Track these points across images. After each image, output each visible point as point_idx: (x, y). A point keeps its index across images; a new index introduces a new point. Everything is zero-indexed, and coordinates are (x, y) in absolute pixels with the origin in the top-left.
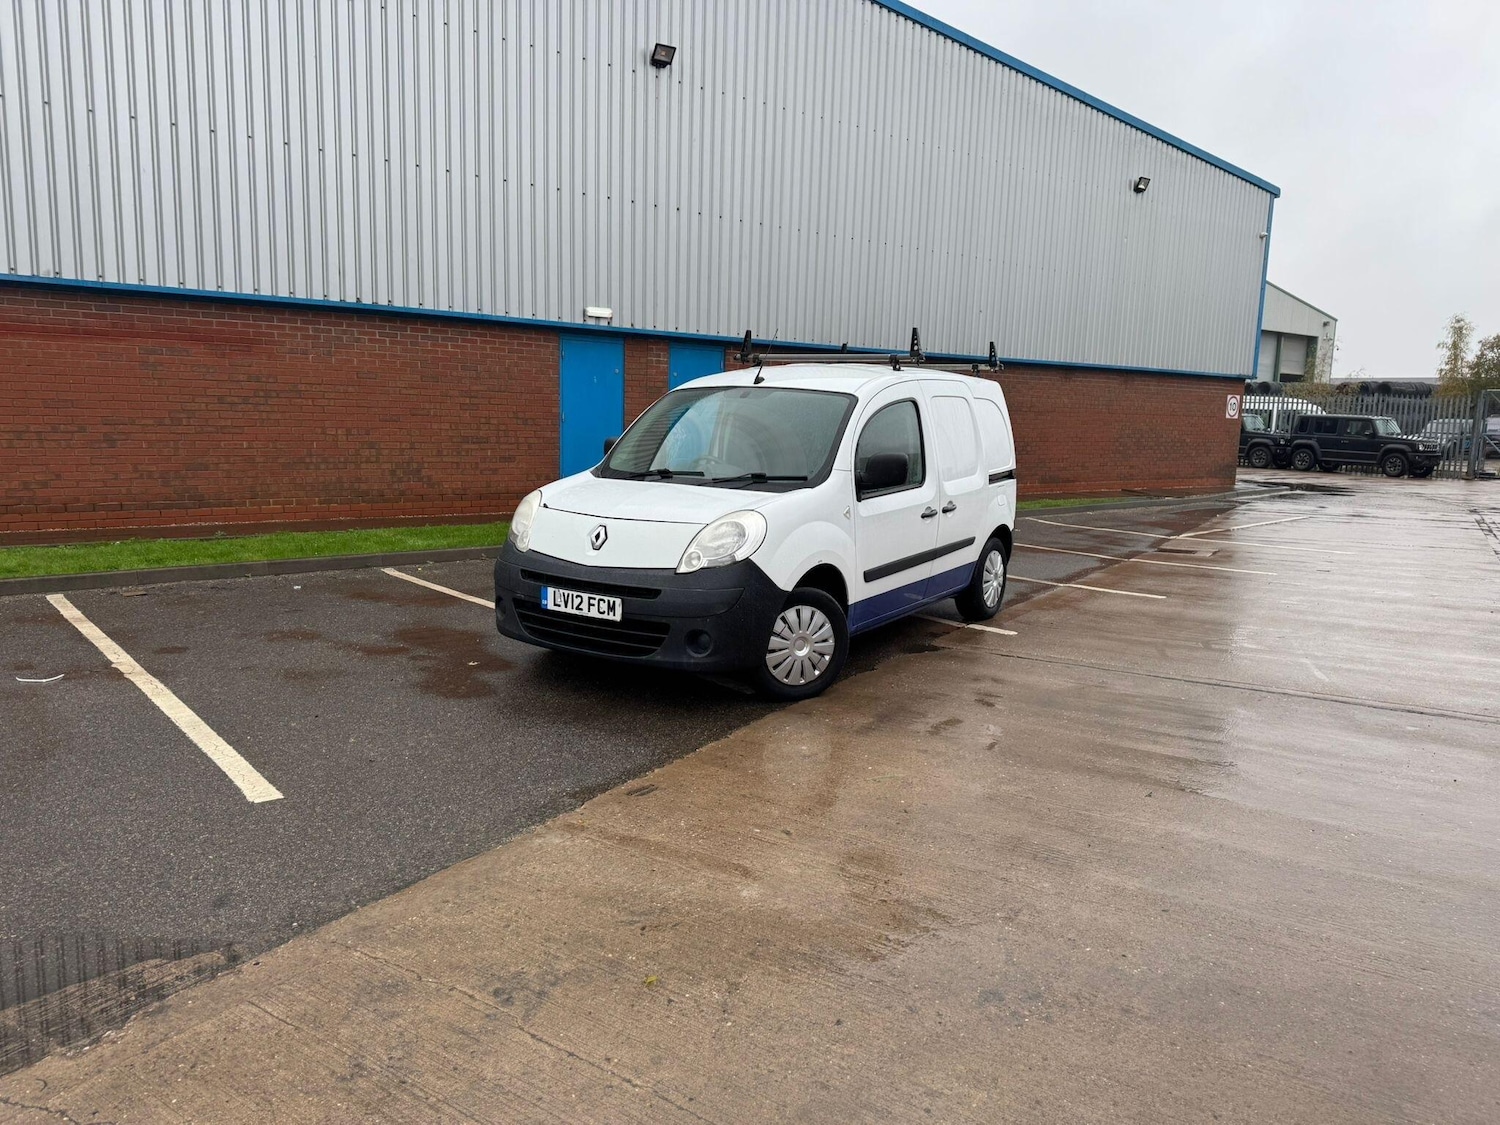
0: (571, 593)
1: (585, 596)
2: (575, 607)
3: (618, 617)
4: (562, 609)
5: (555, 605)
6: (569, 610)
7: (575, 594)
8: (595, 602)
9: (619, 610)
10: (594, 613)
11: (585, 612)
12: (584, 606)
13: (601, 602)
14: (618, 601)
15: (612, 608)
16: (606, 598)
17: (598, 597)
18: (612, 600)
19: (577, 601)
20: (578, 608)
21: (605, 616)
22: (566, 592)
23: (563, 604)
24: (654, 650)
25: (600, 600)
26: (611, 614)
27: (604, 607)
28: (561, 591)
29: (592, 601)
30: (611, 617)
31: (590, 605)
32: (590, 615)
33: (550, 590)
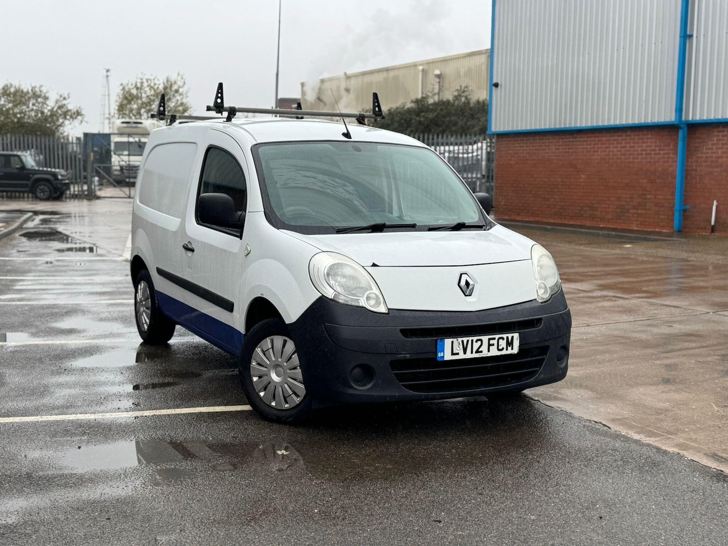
0: (470, 339)
1: (485, 339)
2: (474, 350)
3: (516, 350)
4: (462, 356)
5: (453, 354)
6: (469, 355)
7: (475, 339)
8: (495, 342)
9: (516, 343)
10: (494, 352)
11: (485, 353)
12: (484, 348)
13: (501, 341)
14: (516, 336)
15: (510, 344)
16: (505, 336)
17: (497, 337)
18: (510, 336)
19: (476, 346)
20: (477, 352)
21: (504, 352)
22: (465, 339)
23: (461, 352)
24: (534, 373)
25: (500, 338)
26: (510, 348)
27: (503, 343)
28: (460, 340)
29: (492, 342)
30: (510, 351)
31: (490, 345)
32: (490, 354)
33: (448, 342)
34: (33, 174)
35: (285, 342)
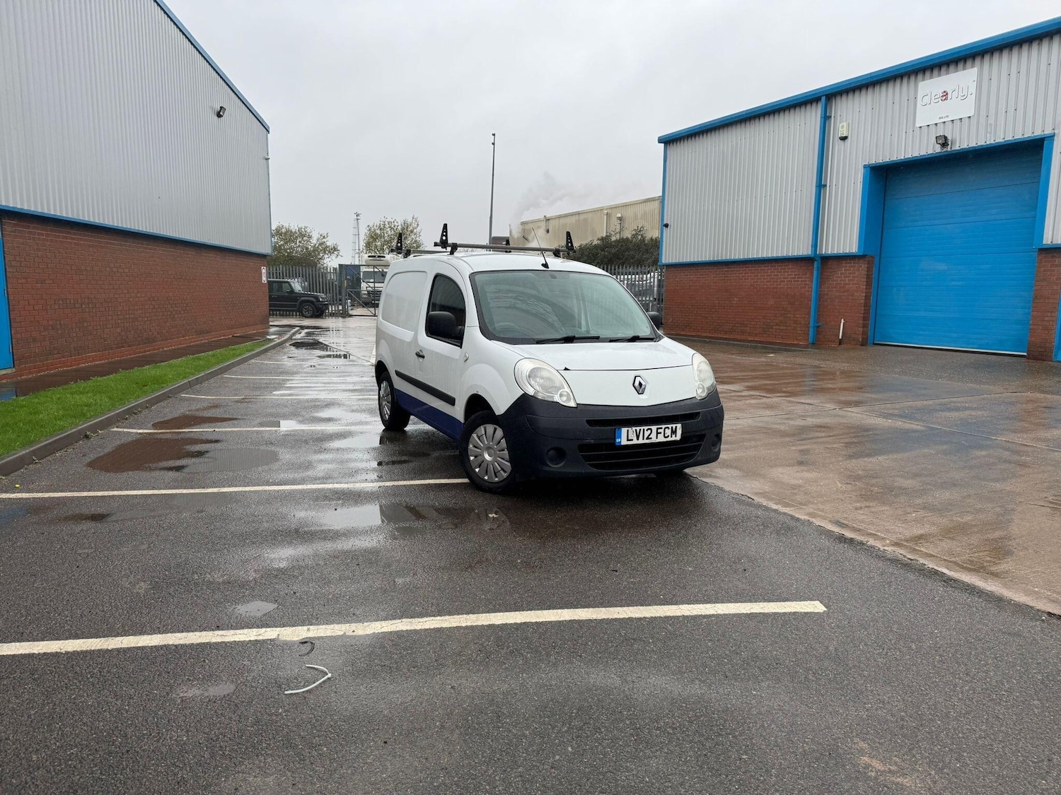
0: (642, 428)
1: (654, 428)
2: (645, 437)
3: (678, 437)
4: (635, 442)
5: (628, 440)
6: (641, 441)
7: (646, 428)
8: (662, 431)
9: (679, 432)
10: (661, 439)
11: (654, 440)
12: (653, 436)
13: (667, 429)
14: (679, 426)
15: (674, 432)
16: (670, 426)
17: (664, 426)
18: (674, 426)
19: (647, 434)
20: (648, 438)
21: (669, 439)
22: (638, 429)
23: (635, 438)
24: (695, 454)
26: (674, 436)
27: (668, 432)
28: (634, 429)
29: (659, 431)
30: (674, 438)
31: (658, 433)
32: (658, 441)
33: (624, 430)
34: (300, 297)
35: (495, 429)
